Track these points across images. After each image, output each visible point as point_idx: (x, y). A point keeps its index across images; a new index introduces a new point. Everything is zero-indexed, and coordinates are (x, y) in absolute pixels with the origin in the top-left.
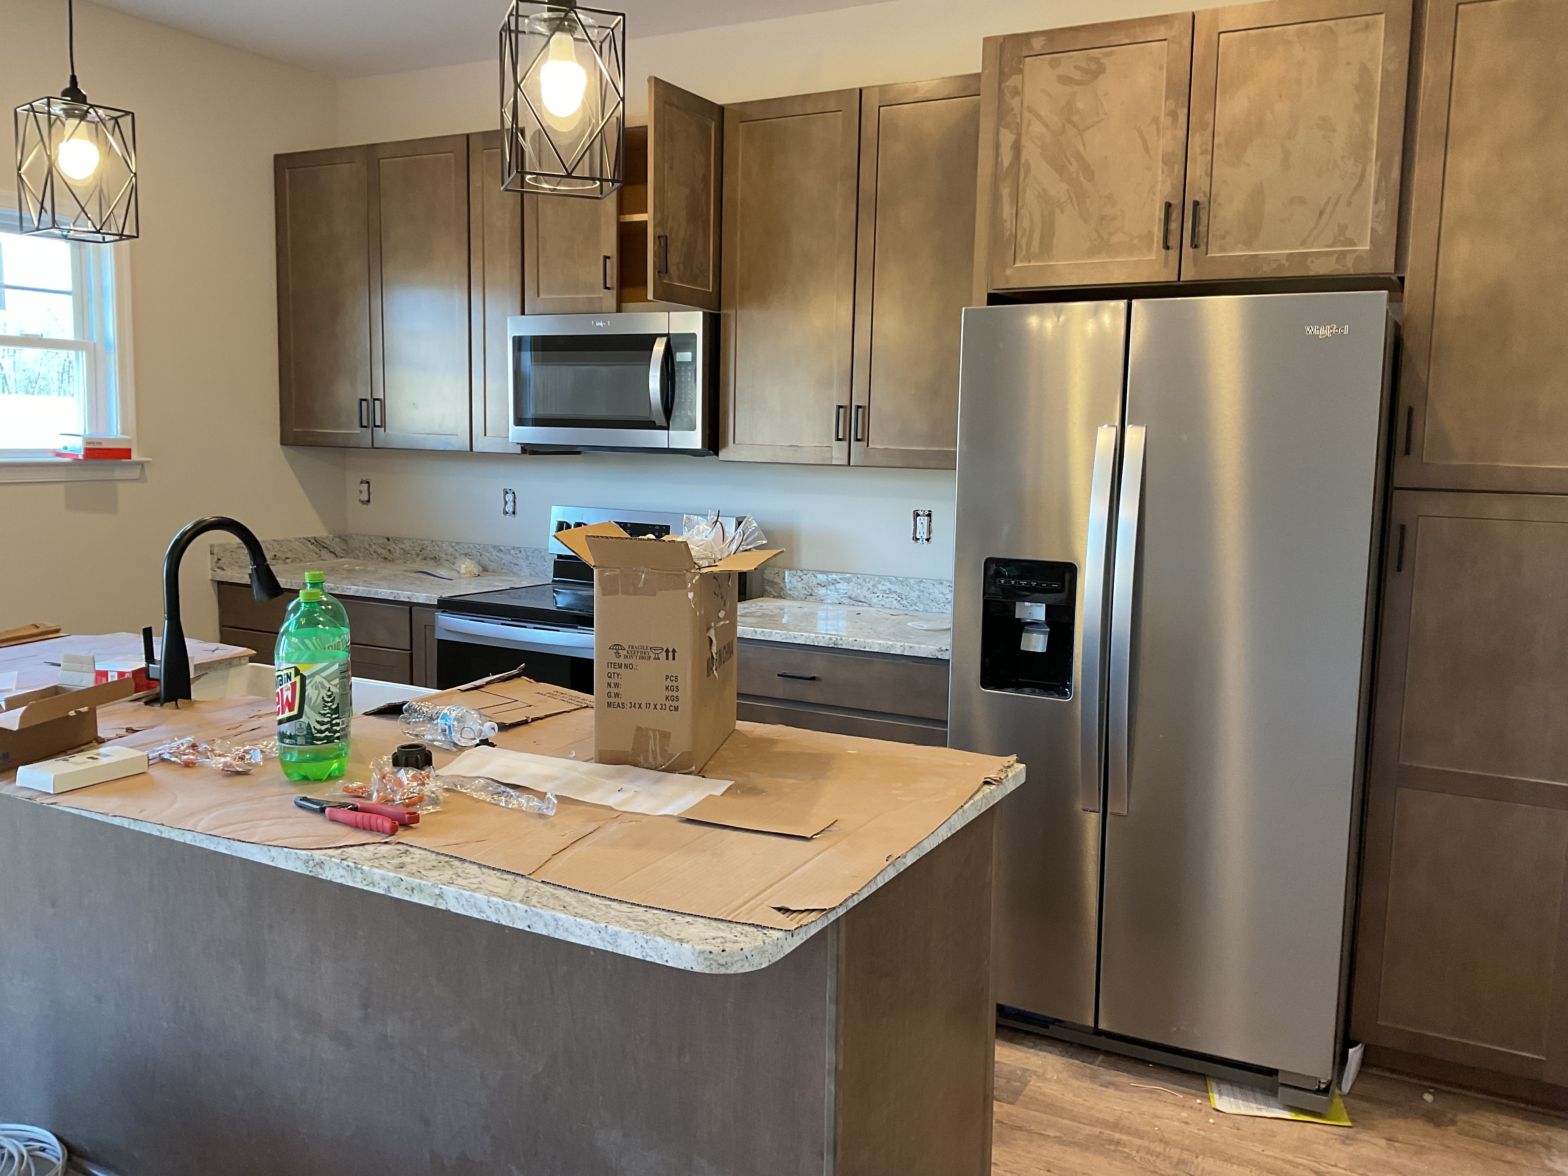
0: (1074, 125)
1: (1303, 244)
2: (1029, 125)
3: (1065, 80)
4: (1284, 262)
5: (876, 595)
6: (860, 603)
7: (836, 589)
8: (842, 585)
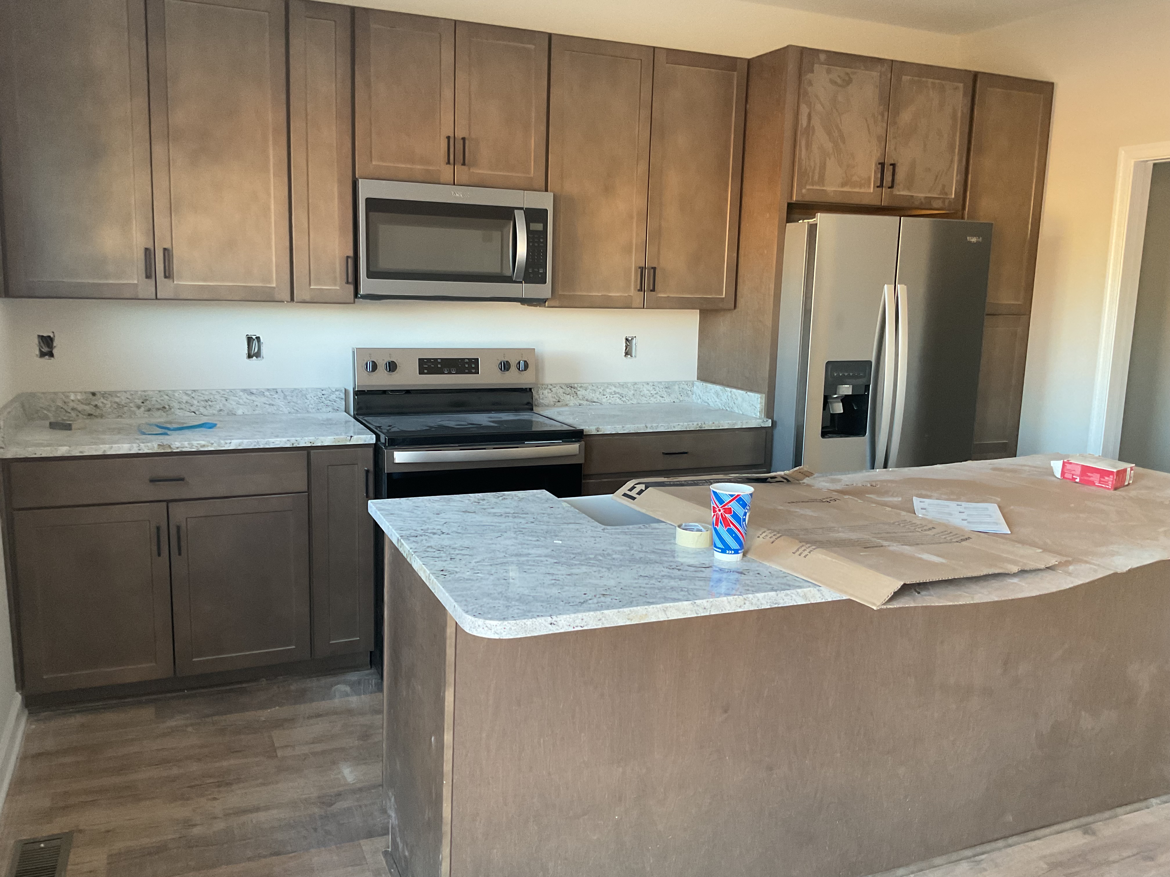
0: (837, 110)
3: (833, 82)
4: (923, 201)
5: (606, 396)
6: (594, 404)
7: (577, 395)
8: (581, 392)
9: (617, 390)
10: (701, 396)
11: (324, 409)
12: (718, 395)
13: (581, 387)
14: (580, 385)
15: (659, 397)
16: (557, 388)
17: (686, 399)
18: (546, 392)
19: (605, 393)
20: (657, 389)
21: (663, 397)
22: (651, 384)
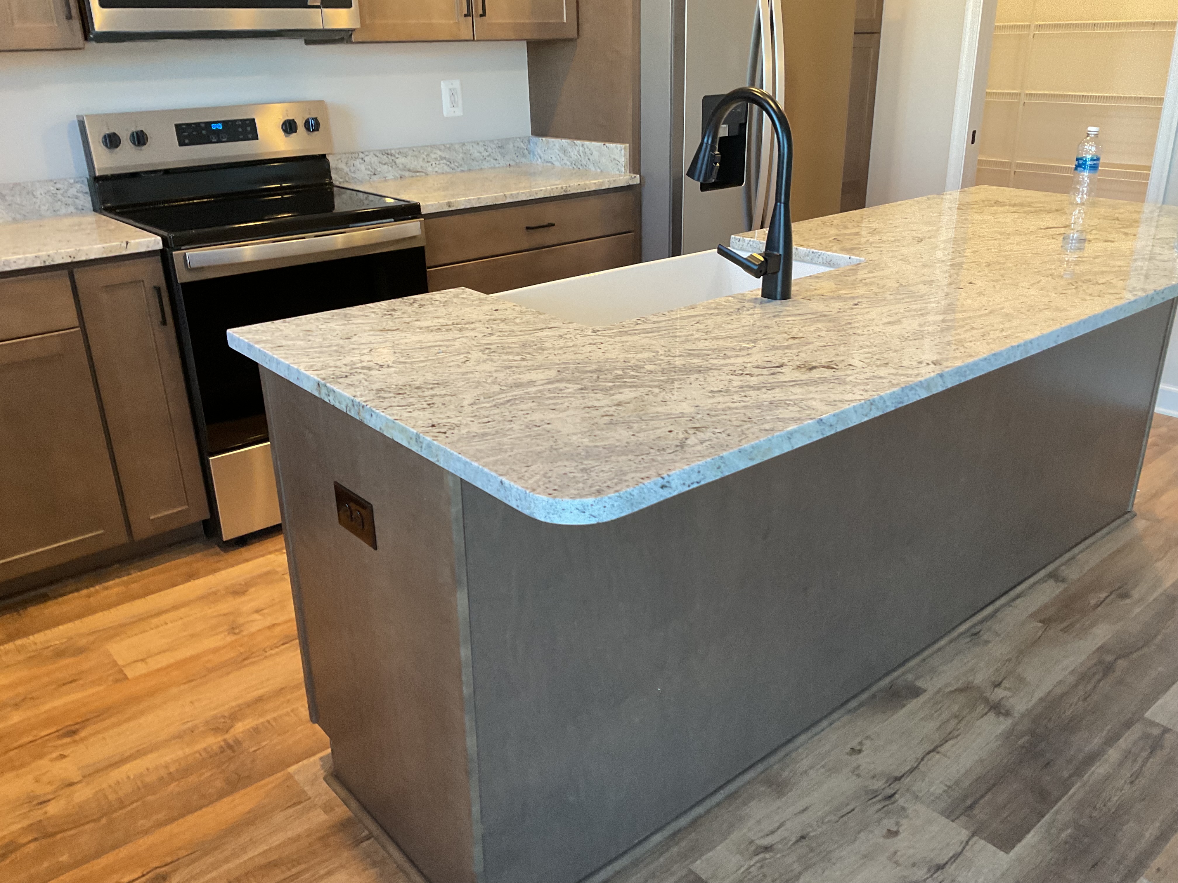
5: (431, 163)
6: (418, 174)
7: (396, 164)
8: (401, 160)
9: (443, 155)
10: (542, 155)
11: (63, 211)
12: (564, 151)
13: (400, 153)
14: (398, 151)
15: (492, 160)
16: (370, 156)
17: (523, 160)
18: (357, 163)
19: (429, 160)
20: (489, 149)
21: (496, 160)
22: (481, 144)
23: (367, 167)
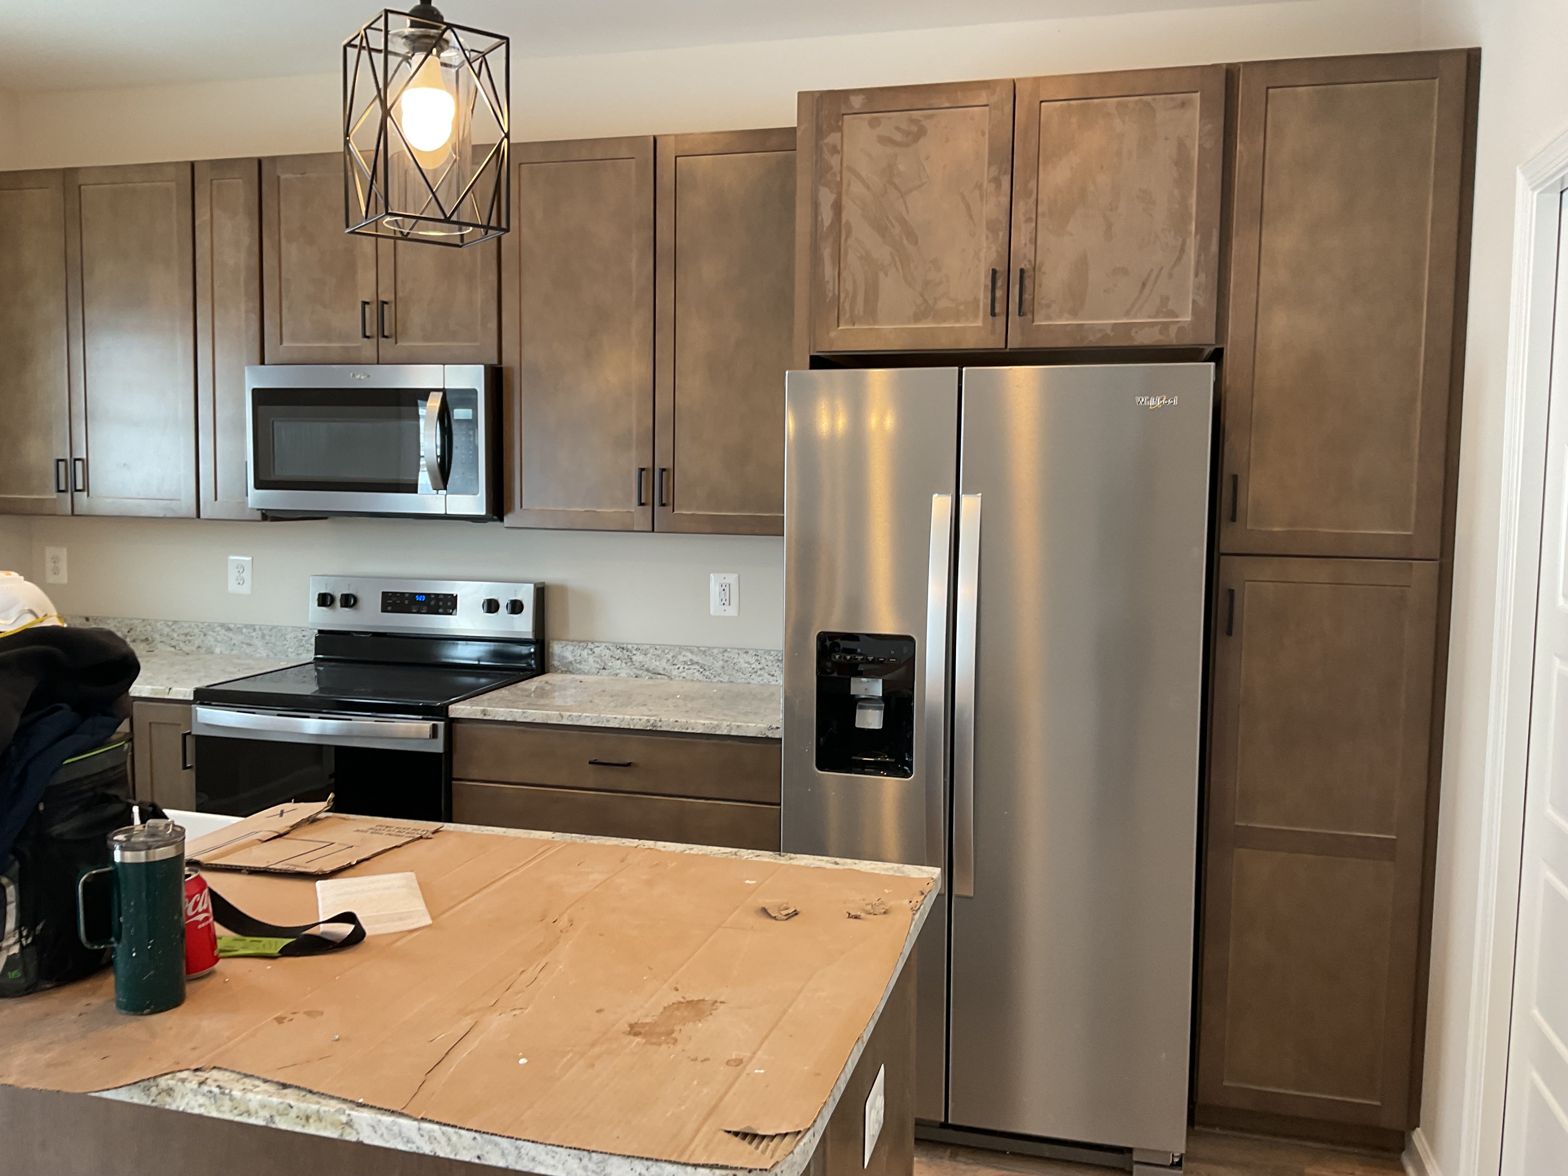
0: (896, 187)
1: (1127, 314)
2: (849, 185)
3: (885, 140)
4: (1109, 332)
5: (677, 667)
6: (659, 676)
7: (632, 662)
8: (638, 658)
9: (695, 659)
13: (638, 649)
14: (635, 647)
15: (766, 675)
16: (602, 648)
19: (675, 662)
20: (763, 661)
21: (773, 675)
22: (752, 653)
23: (596, 659)
